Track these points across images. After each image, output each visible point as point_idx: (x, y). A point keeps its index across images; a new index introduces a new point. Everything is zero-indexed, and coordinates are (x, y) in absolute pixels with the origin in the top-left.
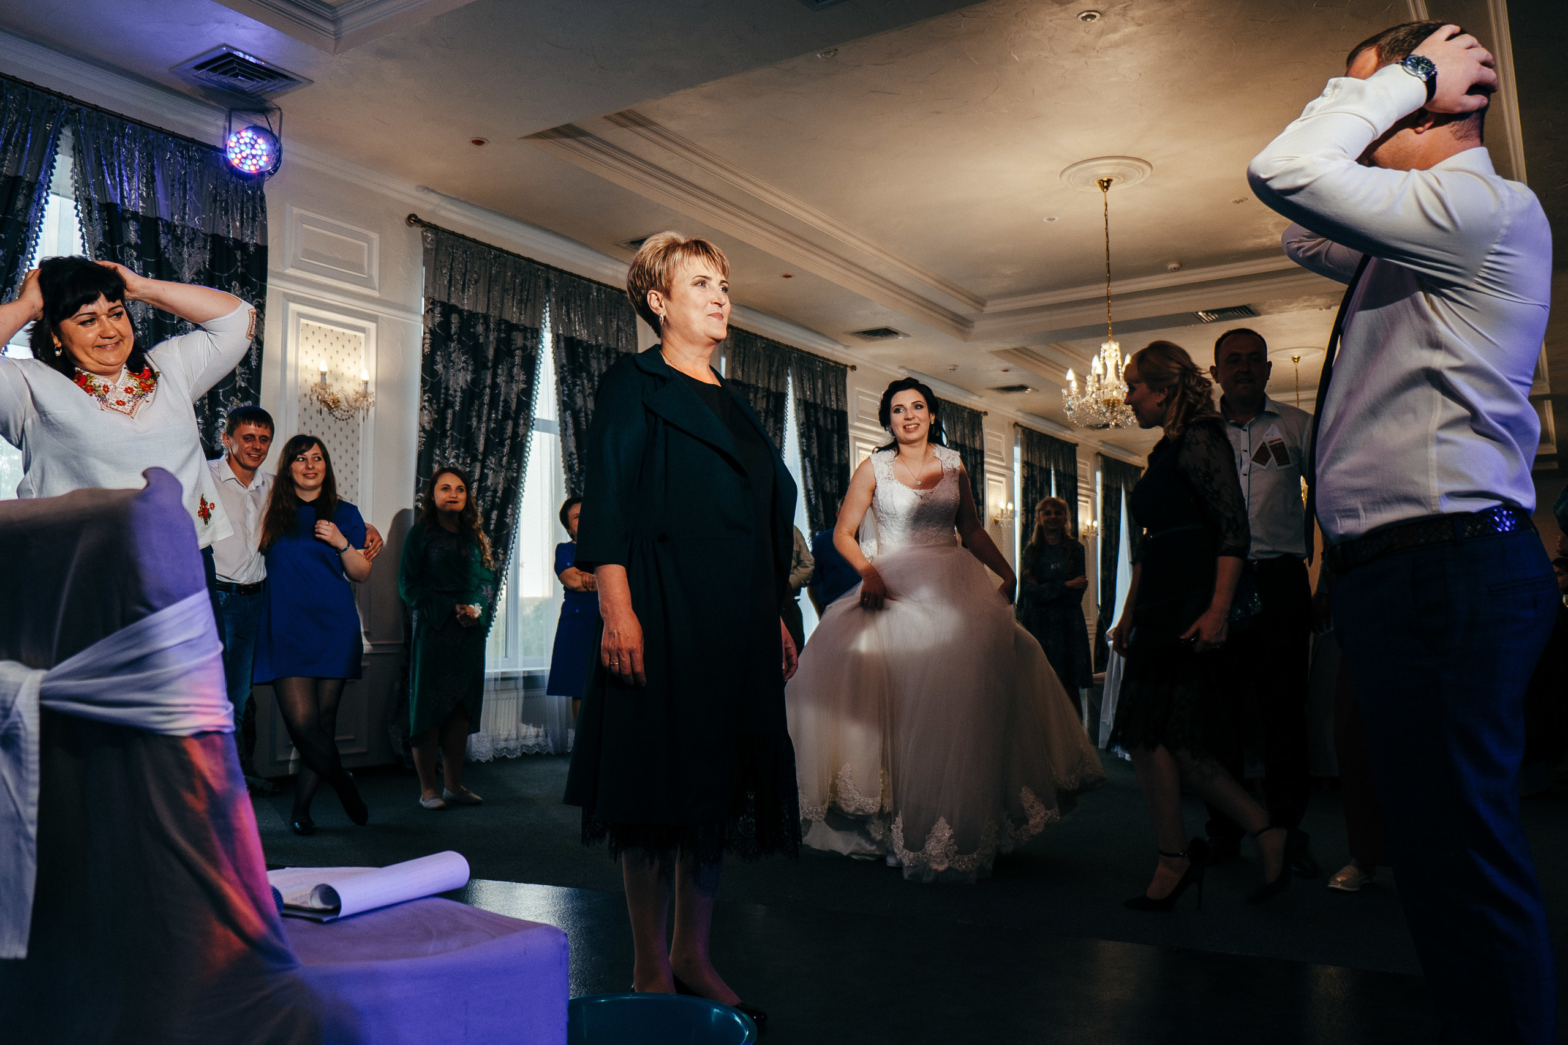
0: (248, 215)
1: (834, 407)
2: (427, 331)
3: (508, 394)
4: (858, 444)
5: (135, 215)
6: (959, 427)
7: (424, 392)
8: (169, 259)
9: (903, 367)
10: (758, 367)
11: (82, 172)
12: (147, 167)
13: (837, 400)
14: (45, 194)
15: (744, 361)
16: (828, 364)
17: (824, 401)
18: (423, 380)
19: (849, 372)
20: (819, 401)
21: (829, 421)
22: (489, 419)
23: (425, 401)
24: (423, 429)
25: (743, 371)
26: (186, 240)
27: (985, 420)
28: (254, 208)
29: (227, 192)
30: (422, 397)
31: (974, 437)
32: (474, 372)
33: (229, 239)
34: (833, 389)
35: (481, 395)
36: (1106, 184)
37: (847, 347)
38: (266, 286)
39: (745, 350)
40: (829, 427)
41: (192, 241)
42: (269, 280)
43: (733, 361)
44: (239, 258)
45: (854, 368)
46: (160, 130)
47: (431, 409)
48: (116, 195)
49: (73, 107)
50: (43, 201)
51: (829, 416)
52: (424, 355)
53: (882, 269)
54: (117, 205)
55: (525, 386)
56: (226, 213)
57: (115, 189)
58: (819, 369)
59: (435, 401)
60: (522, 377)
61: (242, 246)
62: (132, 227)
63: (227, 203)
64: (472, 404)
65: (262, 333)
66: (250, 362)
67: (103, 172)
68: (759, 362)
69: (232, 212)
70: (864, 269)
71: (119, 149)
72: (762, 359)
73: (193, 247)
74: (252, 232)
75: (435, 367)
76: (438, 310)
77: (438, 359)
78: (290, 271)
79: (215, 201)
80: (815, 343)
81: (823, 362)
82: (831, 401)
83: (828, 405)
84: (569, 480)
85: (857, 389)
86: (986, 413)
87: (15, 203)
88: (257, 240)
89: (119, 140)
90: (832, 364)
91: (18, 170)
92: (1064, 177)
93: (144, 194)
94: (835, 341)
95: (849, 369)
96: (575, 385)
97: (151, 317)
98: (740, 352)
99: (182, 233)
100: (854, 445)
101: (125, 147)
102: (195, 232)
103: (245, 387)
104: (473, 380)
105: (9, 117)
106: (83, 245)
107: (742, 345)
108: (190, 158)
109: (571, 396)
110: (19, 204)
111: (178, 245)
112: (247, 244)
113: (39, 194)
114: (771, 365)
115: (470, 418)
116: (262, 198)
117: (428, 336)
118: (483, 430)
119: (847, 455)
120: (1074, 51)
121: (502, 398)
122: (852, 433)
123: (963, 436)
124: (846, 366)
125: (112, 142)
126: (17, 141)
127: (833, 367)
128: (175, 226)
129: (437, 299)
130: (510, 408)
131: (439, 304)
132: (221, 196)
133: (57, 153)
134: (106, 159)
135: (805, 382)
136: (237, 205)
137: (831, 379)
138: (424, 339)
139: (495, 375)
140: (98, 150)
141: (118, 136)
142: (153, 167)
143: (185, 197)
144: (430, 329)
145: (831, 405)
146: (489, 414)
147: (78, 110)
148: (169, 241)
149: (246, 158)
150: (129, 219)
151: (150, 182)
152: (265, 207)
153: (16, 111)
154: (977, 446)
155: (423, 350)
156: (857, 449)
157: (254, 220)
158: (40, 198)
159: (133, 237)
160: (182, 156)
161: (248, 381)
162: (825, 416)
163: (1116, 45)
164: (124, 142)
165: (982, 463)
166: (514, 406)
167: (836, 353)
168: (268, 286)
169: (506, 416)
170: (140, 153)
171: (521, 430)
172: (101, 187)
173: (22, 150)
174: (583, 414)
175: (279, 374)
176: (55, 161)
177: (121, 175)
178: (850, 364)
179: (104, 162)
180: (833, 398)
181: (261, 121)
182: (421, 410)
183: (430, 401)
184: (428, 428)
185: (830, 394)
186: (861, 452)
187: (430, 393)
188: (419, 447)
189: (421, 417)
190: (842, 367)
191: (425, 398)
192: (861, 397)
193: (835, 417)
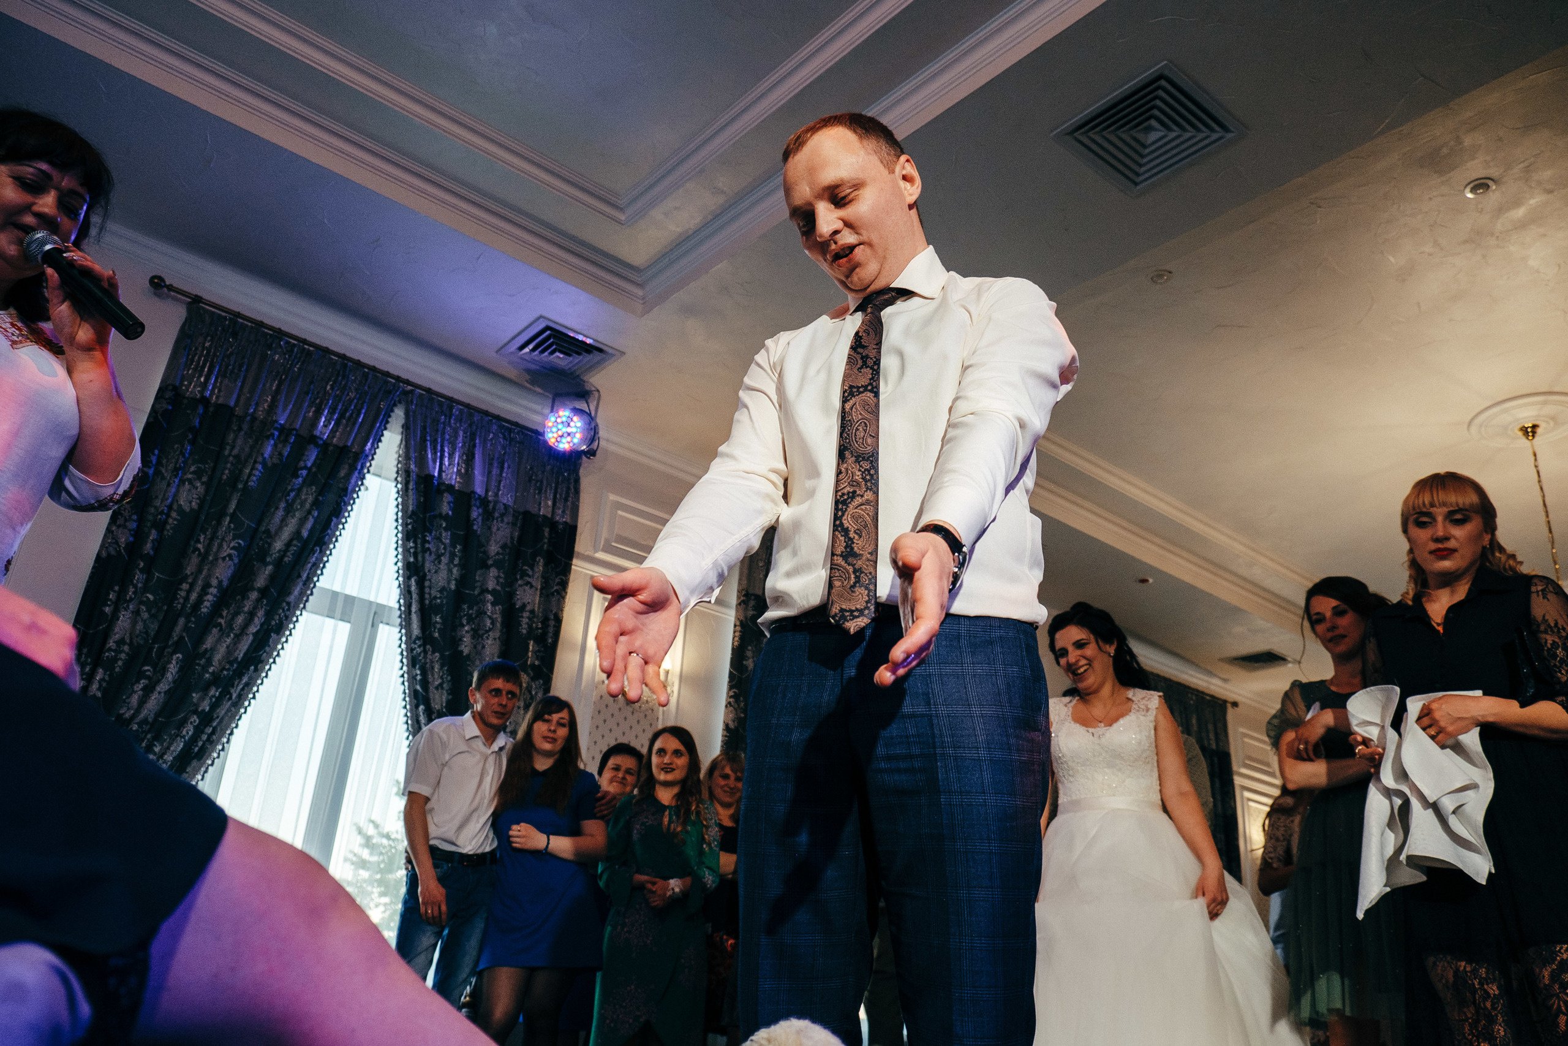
0: (561, 495)
1: (1214, 746)
2: (738, 623)
4: (1247, 794)
5: (450, 488)
7: (731, 687)
8: (476, 531)
11: (407, 447)
12: (469, 446)
13: (1219, 741)
14: (368, 464)
16: (1203, 698)
18: (731, 676)
19: (1230, 709)
23: (731, 697)
24: (727, 728)
26: (496, 515)
28: (568, 488)
29: (543, 472)
30: (728, 693)
33: (539, 516)
34: (1210, 727)
36: (1530, 431)
37: (1225, 680)
38: (571, 565)
41: (502, 515)
42: (575, 561)
44: (546, 534)
45: (1235, 704)
46: (486, 413)
47: (736, 706)
48: (435, 468)
49: (410, 388)
50: (366, 471)
52: (733, 649)
53: (1256, 573)
54: (434, 476)
56: (540, 493)
57: (434, 462)
58: (1192, 702)
61: (552, 524)
62: (447, 497)
63: (542, 482)
65: (562, 611)
66: (546, 640)
67: (426, 447)
69: (546, 491)
70: (1236, 575)
71: (444, 428)
73: (502, 521)
74: (563, 512)
75: (744, 662)
76: (752, 603)
77: (749, 654)
78: (601, 555)
79: (530, 480)
80: (1183, 672)
81: (1196, 695)
82: (1209, 740)
85: (1241, 730)
87: (339, 471)
88: (567, 518)
89: (445, 419)
90: (1208, 698)
91: (347, 440)
92: (1474, 429)
93: (463, 471)
94: (1210, 673)
95: (1229, 705)
97: (453, 587)
99: (494, 508)
100: (1242, 796)
101: (450, 426)
102: (506, 506)
103: (539, 666)
105: (348, 395)
106: (397, 514)
108: (511, 440)
110: (342, 473)
111: (488, 519)
112: (557, 522)
113: (362, 464)
116: (577, 481)
117: (738, 628)
119: (1233, 804)
120: (1466, 242)
122: (1238, 781)
124: (1225, 702)
125: (438, 421)
126: (351, 415)
127: (1209, 701)
128: (489, 502)
129: (751, 592)
131: (753, 597)
132: (536, 475)
133: (386, 429)
134: (430, 436)
136: (551, 485)
137: (1208, 716)
138: (734, 632)
140: (424, 428)
141: (446, 416)
142: (474, 446)
143: (501, 474)
144: (741, 622)
145: (1209, 744)
147: (411, 392)
148: (479, 515)
149: (562, 436)
150: (444, 491)
151: (469, 459)
152: (579, 488)
153: (356, 390)
155: (733, 643)
156: (1245, 801)
157: (566, 500)
158: (362, 468)
159: (446, 508)
160: (505, 438)
161: (542, 659)
163: (1522, 225)
164: (450, 421)
167: (1212, 687)
168: (573, 567)
170: (465, 433)
172: (422, 461)
173: (354, 424)
175: (577, 657)
176: (382, 435)
177: (442, 451)
178: (1230, 700)
179: (428, 438)
180: (1212, 736)
181: (583, 405)
182: (726, 706)
183: (735, 697)
184: (732, 726)
185: (1208, 732)
186: (1251, 804)
187: (736, 688)
188: (722, 746)
189: (726, 714)
190: (1221, 702)
191: (731, 693)
192: (1246, 740)
193: (1216, 760)
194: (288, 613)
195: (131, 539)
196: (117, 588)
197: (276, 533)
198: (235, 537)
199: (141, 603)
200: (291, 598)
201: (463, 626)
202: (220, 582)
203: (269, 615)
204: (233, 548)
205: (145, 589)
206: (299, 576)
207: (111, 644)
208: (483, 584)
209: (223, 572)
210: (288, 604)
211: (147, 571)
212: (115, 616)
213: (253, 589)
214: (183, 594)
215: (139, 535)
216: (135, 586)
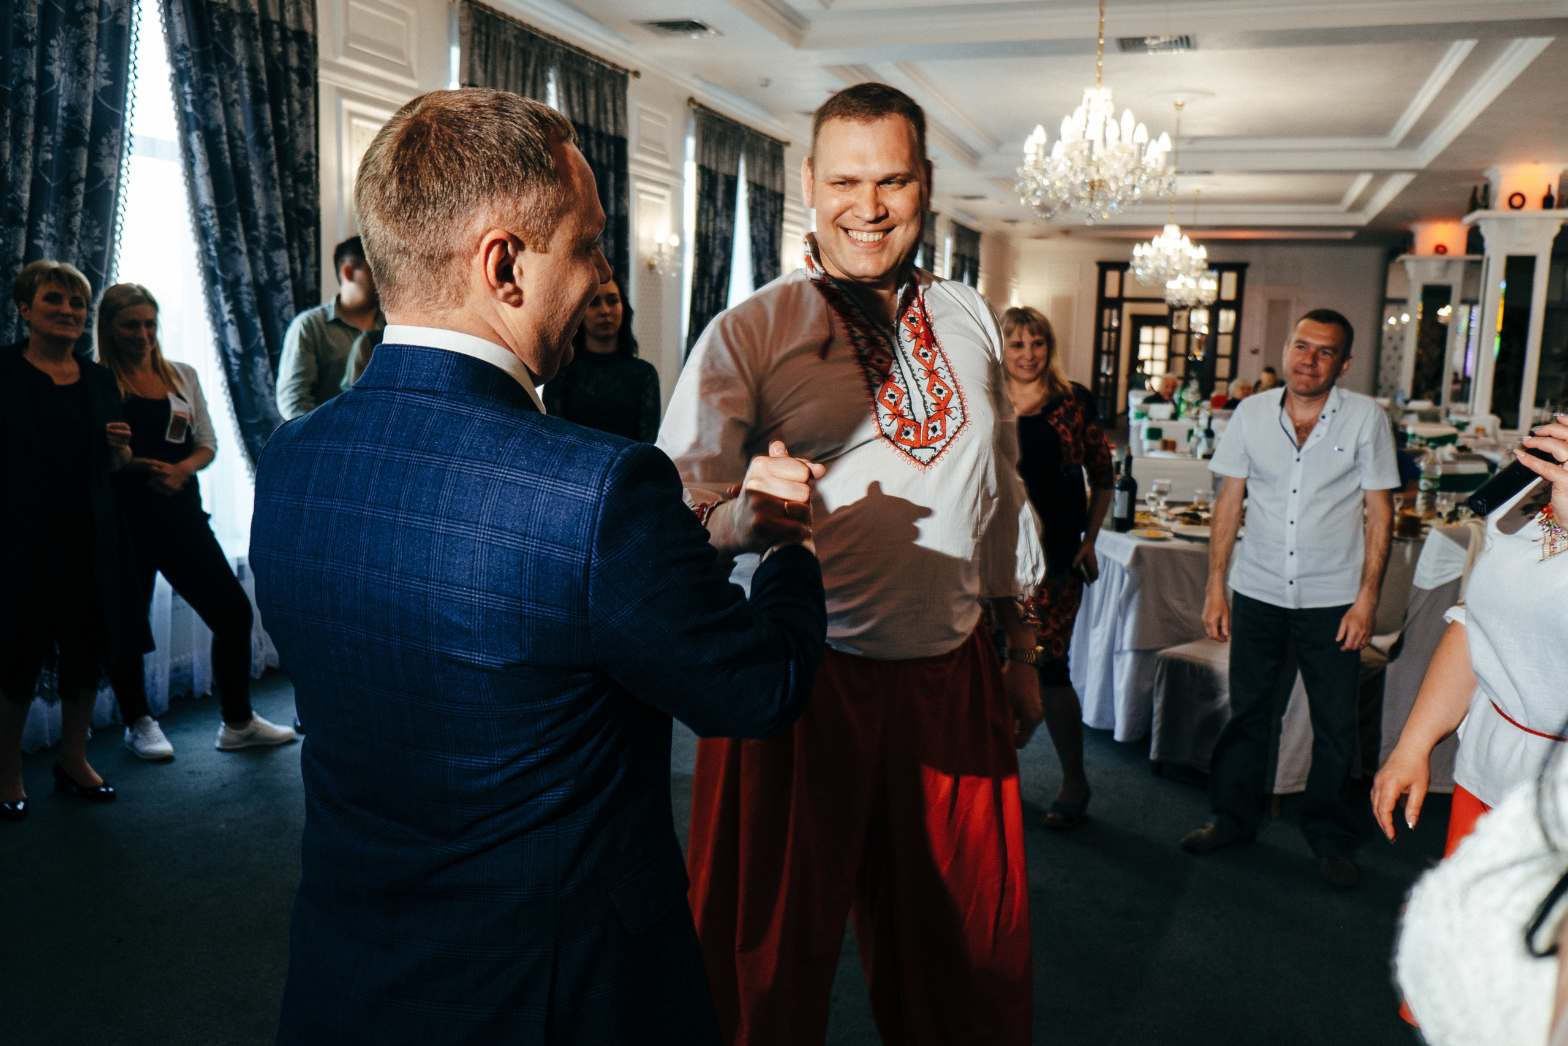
1: (611, 130)
3: (74, 96)
4: (640, 185)
6: (759, 161)
9: (697, 76)
10: (508, 67)
13: (616, 121)
15: (487, 56)
16: (604, 68)
17: (598, 122)
19: (632, 81)
20: (591, 122)
21: (604, 153)
22: (37, 143)
25: (485, 71)
27: (788, 152)
31: (774, 174)
34: (609, 105)
37: (628, 42)
39: (488, 37)
40: (605, 161)
43: (471, 55)
45: (637, 74)
51: (604, 145)
55: (108, 83)
58: (591, 74)
60: (104, 66)
68: (509, 58)
72: (513, 54)
81: (597, 65)
82: (606, 122)
83: (603, 129)
84: (205, 253)
85: (641, 106)
86: (788, 144)
90: (608, 67)
94: (612, 32)
95: (630, 76)
96: (207, 84)
98: (480, 42)
107: (484, 29)
109: (202, 104)
114: (526, 64)
118: (27, 165)
119: (626, 203)
121: (62, 103)
122: (633, 169)
123: (763, 173)
124: (627, 71)
127: (610, 72)
130: (80, 122)
135: (574, 92)
137: (607, 90)
145: (607, 129)
154: (778, 188)
156: (638, 193)
162: (599, 145)
165: (782, 210)
166: (87, 119)
167: (613, 51)
169: (73, 138)
171: (104, 164)
174: (224, 138)
178: (632, 68)
180: (610, 118)
185: (606, 112)
186: (643, 196)
190: (622, 73)
192: (644, 117)
193: (612, 147)
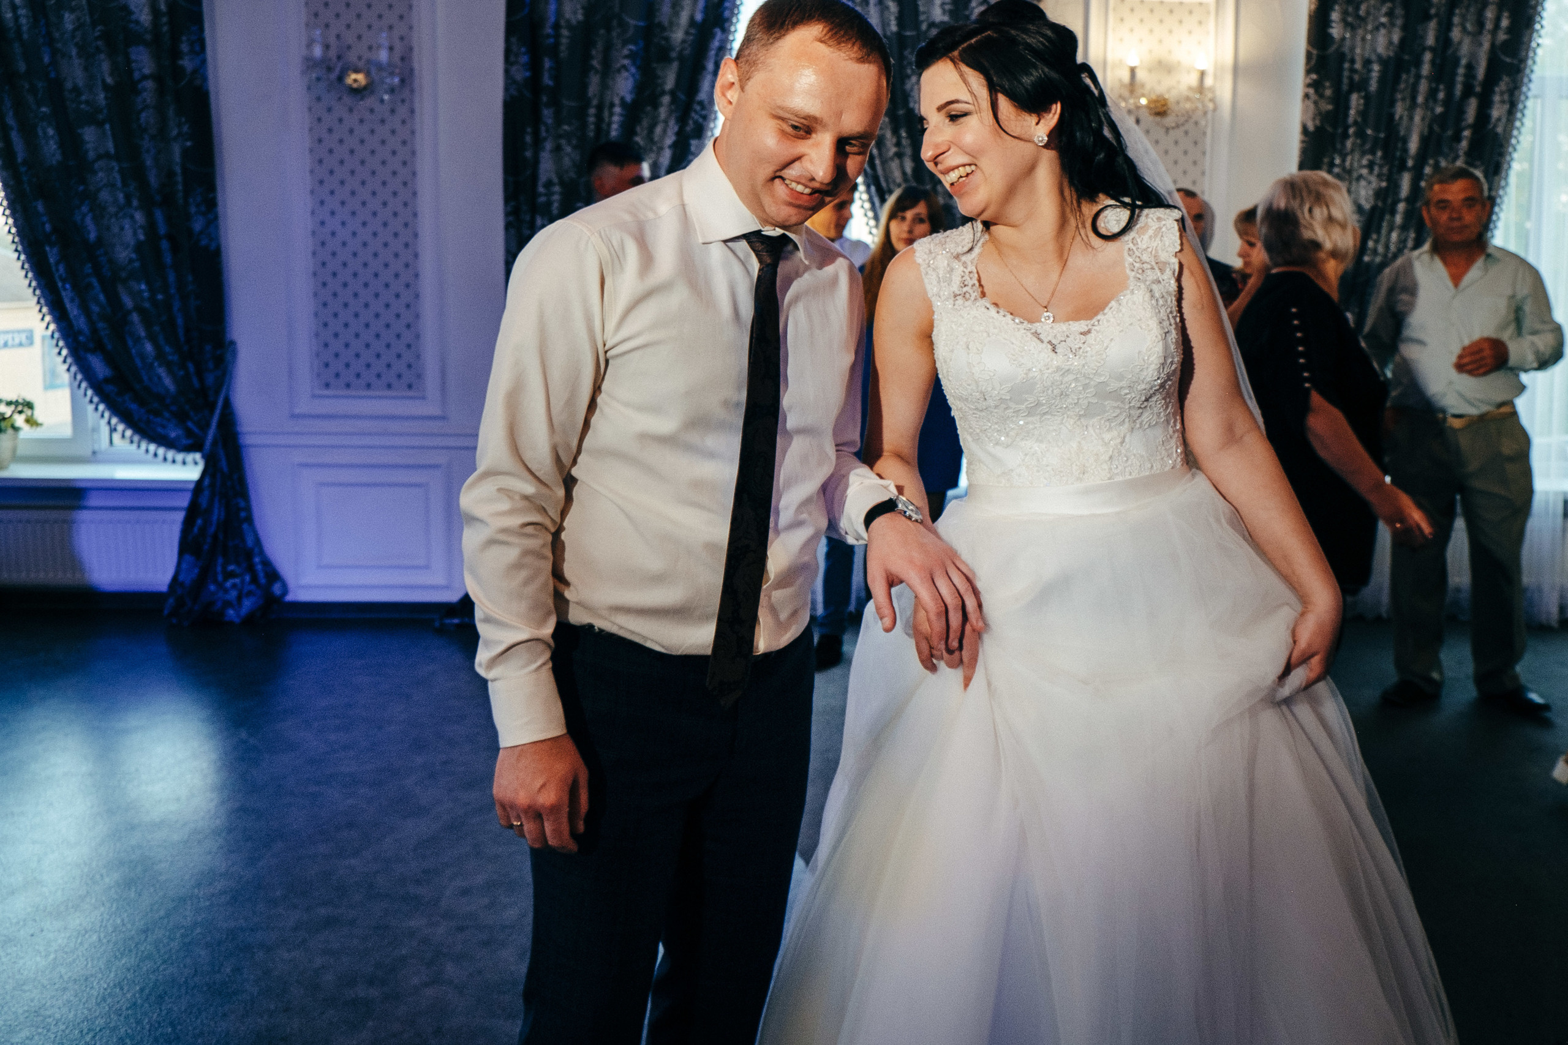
3: (1473, 56)
7: (1308, 72)
18: (1309, 56)
24: (1305, 130)
30: (1305, 80)
32: (1404, 28)
35: (1418, 63)
47: (1319, 97)
52: (1310, 17)
59: (1327, 84)
60: (1507, 22)
64: (1397, 79)
75: (1330, 31)
77: (1335, 16)
104: (1403, 41)
115: (1392, 103)
130: (1474, 77)
139: (1445, 28)
146: (1432, 94)
155: (1309, 6)
166: (1481, 72)
169: (1468, 91)
171: (1497, 112)
182: (1303, 101)
183: (1316, 85)
184: (1311, 127)
187: (1317, 73)
188: (1301, 156)
189: (1305, 111)
191: (1308, 81)
194: (704, 113)
195: (528, 74)
196: (529, 130)
197: (671, 23)
198: (625, 43)
199: (560, 136)
200: (702, 96)
201: (909, 77)
202: (622, 99)
203: (682, 120)
204: (626, 57)
205: (559, 122)
206: (704, 68)
207: (541, 189)
208: (928, 17)
209: (624, 86)
210: (701, 103)
211: (555, 103)
212: (536, 162)
213: (663, 93)
214: (592, 119)
215: (535, 66)
216: (546, 125)
